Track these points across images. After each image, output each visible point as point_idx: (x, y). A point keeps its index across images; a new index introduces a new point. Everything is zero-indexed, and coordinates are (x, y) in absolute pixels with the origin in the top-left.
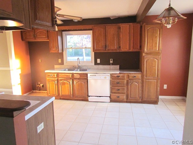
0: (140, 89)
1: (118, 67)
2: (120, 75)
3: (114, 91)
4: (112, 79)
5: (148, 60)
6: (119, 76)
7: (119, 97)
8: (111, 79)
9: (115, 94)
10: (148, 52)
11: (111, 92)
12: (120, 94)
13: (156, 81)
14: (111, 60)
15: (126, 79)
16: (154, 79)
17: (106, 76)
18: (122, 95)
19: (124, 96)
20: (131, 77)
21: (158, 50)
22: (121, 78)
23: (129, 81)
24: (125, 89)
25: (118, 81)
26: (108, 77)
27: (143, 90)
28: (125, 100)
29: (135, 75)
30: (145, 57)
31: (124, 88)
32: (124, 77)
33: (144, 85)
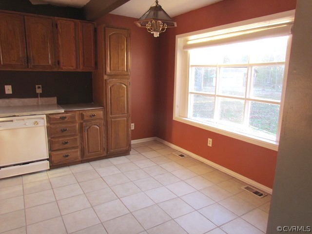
0: (104, 135)
1: (54, 100)
2: (67, 115)
3: (56, 147)
4: (51, 124)
5: (113, 86)
6: (65, 117)
7: (67, 156)
8: (49, 125)
9: (59, 152)
10: (113, 74)
11: (51, 149)
12: (70, 151)
13: (126, 119)
14: (39, 87)
15: (79, 122)
16: (123, 117)
17: (38, 120)
18: (73, 150)
19: (77, 151)
20: (87, 116)
21: (126, 70)
22: (69, 121)
23: (84, 123)
24: (78, 139)
25: (63, 126)
26: (42, 121)
27: (107, 137)
28: (80, 159)
29: (94, 113)
30: (108, 81)
31: (77, 137)
32: (73, 117)
33: (109, 127)
